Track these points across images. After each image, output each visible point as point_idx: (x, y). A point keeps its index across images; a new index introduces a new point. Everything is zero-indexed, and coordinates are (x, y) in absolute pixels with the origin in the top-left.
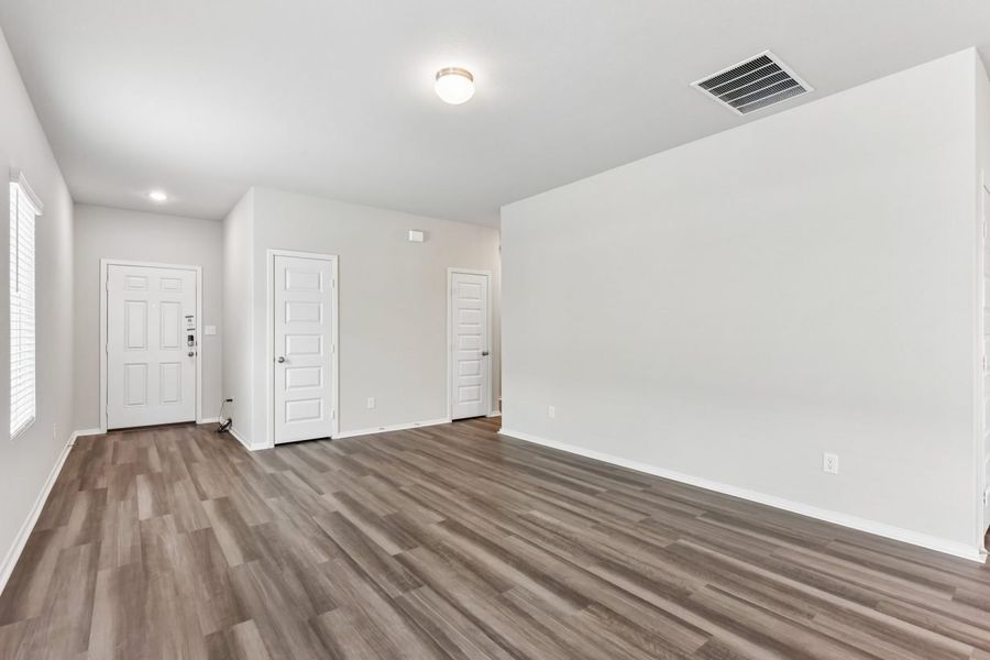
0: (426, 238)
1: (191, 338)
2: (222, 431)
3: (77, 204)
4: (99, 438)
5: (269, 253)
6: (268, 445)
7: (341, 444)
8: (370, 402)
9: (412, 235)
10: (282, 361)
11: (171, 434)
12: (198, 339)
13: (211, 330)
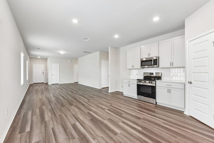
0: (71, 61)
1: (43, 73)
2: (47, 83)
3: (30, 58)
4: (32, 84)
5: (51, 64)
6: (51, 84)
7: (60, 84)
8: (63, 80)
9: (69, 61)
10: (52, 75)
11: (41, 84)
12: (44, 73)
13: (46, 72)
